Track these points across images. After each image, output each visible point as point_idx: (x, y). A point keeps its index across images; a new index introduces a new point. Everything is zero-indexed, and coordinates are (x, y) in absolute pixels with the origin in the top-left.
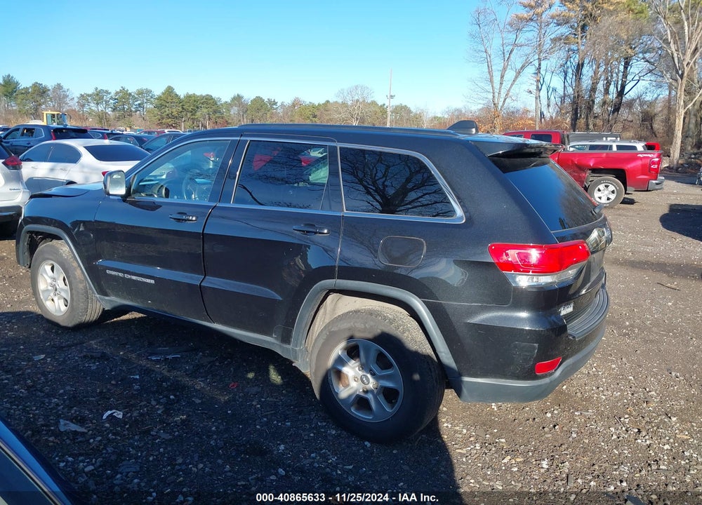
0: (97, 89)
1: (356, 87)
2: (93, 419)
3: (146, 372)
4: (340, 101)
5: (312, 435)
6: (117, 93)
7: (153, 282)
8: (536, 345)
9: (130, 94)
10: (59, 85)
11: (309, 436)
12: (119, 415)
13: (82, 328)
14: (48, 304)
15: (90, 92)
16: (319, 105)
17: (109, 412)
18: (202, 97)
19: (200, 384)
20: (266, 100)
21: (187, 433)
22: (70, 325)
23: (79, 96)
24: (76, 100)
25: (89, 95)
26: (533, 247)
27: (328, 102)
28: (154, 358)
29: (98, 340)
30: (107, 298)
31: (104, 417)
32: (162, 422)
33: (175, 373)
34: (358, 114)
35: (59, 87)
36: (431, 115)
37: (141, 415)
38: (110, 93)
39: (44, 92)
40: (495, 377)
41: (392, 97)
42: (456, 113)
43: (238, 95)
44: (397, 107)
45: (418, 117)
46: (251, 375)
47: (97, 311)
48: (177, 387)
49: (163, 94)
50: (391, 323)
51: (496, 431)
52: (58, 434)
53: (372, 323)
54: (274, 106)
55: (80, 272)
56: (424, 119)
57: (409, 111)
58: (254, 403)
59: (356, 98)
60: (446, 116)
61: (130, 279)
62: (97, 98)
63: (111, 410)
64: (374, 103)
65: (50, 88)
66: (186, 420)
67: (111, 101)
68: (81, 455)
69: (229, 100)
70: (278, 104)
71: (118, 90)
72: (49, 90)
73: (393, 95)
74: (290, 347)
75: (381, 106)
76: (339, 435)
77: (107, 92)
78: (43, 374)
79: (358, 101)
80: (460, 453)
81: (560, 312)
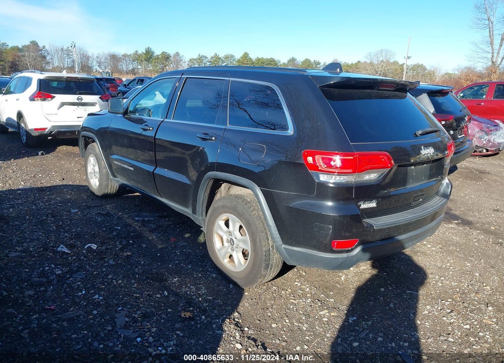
0: (199, 55)
1: (382, 51)
2: (80, 247)
3: (127, 225)
4: (369, 61)
5: (200, 275)
6: (212, 58)
7: (132, 169)
8: (331, 227)
9: (220, 58)
10: (177, 53)
11: (198, 275)
12: (94, 247)
13: (106, 197)
14: (92, 181)
15: (195, 58)
16: (352, 64)
17: (90, 245)
18: (268, 60)
19: (153, 237)
20: (312, 61)
21: (125, 263)
22: (100, 195)
23: (189, 60)
24: (187, 63)
25: (194, 60)
26: (337, 154)
27: (359, 62)
28: (137, 219)
29: (112, 205)
30: (116, 179)
31: (86, 247)
32: (115, 254)
33: (144, 228)
34: (381, 71)
35: (178, 54)
36: (443, 72)
37: (107, 249)
38: (207, 58)
39: (168, 58)
40: (305, 248)
41: (408, 58)
42: (465, 71)
43: (293, 58)
44: (414, 66)
45: (431, 74)
46: (187, 235)
47: (115, 187)
48: (139, 237)
49: (242, 58)
50: (246, 204)
51: (332, 293)
52: (56, 252)
53: (235, 203)
54: (318, 66)
55: (104, 163)
56: (436, 74)
57: (425, 69)
58: (177, 252)
59: (381, 59)
60: (457, 73)
61: (123, 167)
62: (199, 61)
63: (91, 244)
64: (396, 63)
65: (172, 55)
66: (131, 256)
67: (208, 63)
68: (60, 265)
69: (286, 62)
70: (321, 64)
71: (213, 56)
72: (171, 57)
73: (409, 56)
74: (196, 216)
75: (401, 65)
76: (216, 278)
77: (206, 57)
78: (71, 220)
79: (382, 61)
80: (292, 302)
81: (360, 205)
